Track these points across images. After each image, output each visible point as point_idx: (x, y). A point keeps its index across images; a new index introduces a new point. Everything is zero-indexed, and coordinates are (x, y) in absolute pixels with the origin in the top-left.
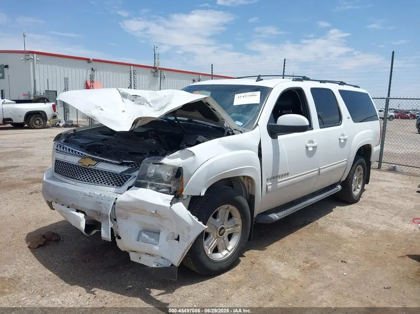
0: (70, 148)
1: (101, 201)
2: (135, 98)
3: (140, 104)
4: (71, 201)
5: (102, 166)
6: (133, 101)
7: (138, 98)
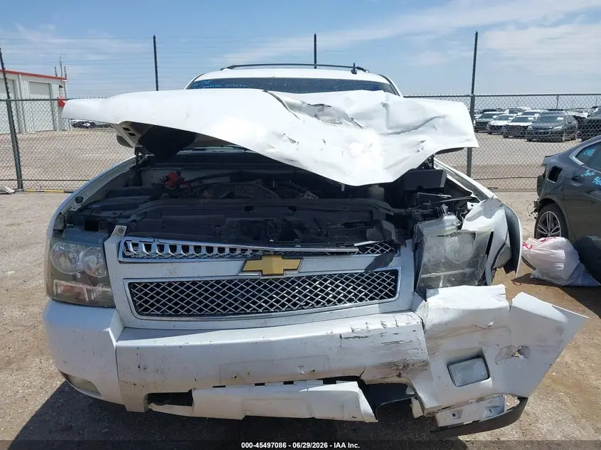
0: (172, 242)
1: (396, 338)
2: (319, 110)
3: (333, 122)
4: (301, 367)
5: (312, 266)
6: (316, 116)
7: (326, 110)
